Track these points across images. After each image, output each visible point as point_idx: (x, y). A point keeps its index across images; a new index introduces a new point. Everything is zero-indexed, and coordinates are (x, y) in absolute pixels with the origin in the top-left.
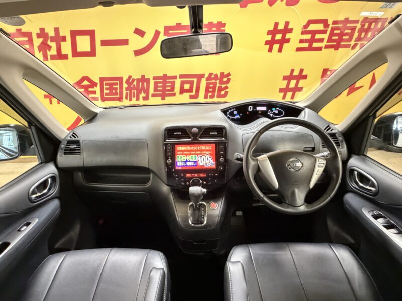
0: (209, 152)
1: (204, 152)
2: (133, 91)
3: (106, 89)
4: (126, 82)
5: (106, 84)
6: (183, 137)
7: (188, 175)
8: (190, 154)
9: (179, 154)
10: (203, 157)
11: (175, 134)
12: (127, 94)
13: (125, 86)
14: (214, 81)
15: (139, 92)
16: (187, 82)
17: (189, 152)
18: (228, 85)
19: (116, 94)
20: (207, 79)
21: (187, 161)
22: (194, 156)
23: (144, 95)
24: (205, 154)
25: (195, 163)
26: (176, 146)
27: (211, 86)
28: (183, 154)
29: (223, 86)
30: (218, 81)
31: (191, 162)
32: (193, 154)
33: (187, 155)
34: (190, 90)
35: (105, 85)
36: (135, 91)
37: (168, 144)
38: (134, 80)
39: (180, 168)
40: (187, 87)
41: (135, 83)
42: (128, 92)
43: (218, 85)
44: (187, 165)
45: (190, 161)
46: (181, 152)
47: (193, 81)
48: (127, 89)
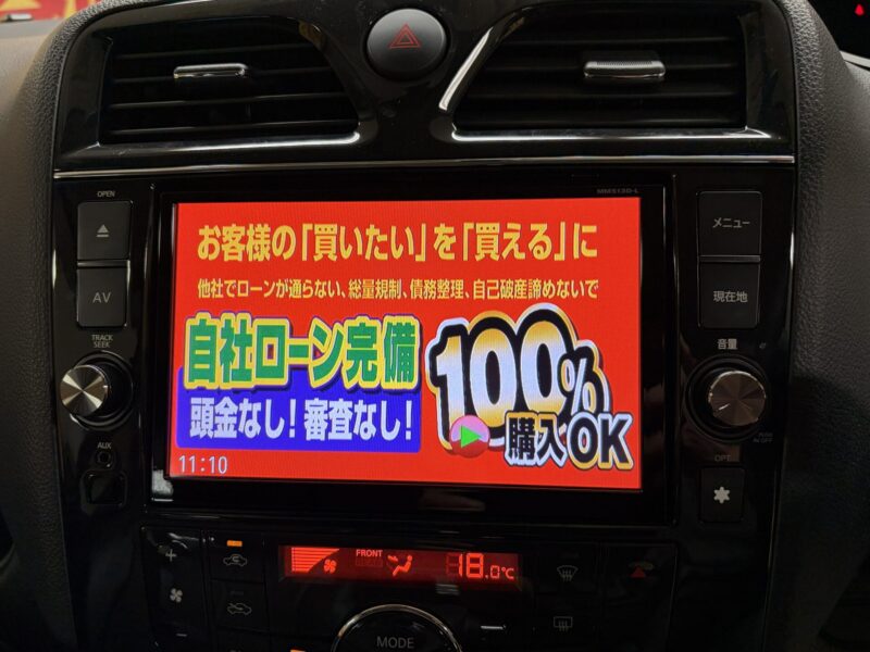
0: (564, 289)
8: (336, 311)
9: (216, 307)
10: (492, 343)
11: (185, 71)
17: (322, 290)
24: (514, 307)
25: (396, 413)
28: (258, 306)
31: (341, 407)
32: (378, 309)
33: (300, 316)
39: (220, 466)
45: (333, 390)
46: (242, 288)
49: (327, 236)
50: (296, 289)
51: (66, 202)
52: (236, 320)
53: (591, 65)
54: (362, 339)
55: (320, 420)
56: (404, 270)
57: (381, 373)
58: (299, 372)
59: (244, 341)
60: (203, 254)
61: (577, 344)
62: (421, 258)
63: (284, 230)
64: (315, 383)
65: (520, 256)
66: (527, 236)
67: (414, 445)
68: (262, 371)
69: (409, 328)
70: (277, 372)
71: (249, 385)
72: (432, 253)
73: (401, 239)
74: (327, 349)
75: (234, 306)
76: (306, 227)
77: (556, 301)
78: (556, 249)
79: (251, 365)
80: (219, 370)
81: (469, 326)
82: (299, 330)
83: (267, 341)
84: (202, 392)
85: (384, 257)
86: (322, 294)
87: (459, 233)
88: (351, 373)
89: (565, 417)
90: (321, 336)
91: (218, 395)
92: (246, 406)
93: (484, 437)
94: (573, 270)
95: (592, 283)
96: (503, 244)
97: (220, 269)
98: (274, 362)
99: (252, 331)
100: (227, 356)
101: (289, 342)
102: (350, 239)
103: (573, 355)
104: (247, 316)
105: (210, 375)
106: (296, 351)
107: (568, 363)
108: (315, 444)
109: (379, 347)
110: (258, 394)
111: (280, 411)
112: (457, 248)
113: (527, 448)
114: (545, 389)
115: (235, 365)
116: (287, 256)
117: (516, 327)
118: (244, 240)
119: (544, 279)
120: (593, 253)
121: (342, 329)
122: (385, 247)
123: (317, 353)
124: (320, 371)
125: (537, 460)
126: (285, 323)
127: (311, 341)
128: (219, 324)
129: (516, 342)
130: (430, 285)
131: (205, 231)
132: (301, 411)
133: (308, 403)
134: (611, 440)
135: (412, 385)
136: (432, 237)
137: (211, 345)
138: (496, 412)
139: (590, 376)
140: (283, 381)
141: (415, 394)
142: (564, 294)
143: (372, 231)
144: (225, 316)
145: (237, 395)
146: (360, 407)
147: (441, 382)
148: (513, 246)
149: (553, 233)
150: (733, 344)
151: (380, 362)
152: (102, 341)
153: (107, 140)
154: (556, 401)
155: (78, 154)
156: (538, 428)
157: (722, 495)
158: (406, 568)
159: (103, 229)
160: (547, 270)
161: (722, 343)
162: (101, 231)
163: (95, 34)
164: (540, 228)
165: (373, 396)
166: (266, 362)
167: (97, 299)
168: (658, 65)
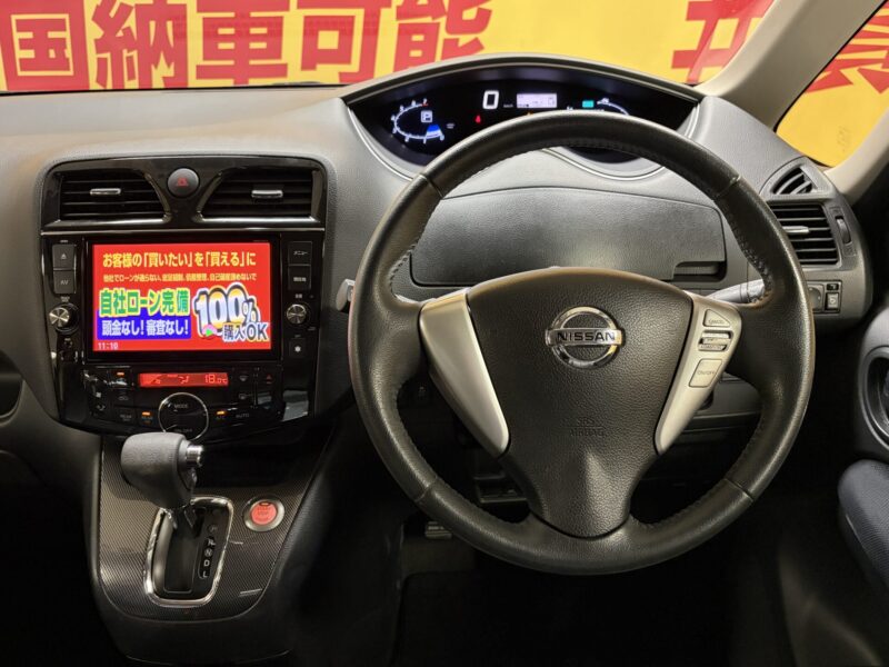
0: (244, 277)
1: (224, 277)
2: (125, 53)
3: (24, 44)
4: (95, 19)
5: (22, 26)
6: (130, 208)
7: (149, 379)
8: (158, 286)
9: (111, 285)
10: (217, 298)
12: (102, 63)
13: (93, 32)
14: (428, 20)
15: (148, 61)
16: (329, 24)
17: (153, 278)
18: (483, 37)
19: (61, 63)
20: (401, 13)
21: (144, 314)
22: (175, 292)
23: (170, 72)
24: (225, 284)
25: (182, 324)
26: (97, 247)
27: (418, 38)
28: (128, 285)
29: (464, 39)
30: (443, 21)
31: (161, 322)
32: (174, 285)
33: (144, 288)
34: (341, 55)
35: (20, 29)
36: (135, 54)
37: (57, 239)
38: (125, 10)
39: (115, 346)
40: (329, 40)
41: (131, 22)
42: (107, 55)
43: (443, 35)
44: (146, 336)
45: (158, 317)
46: (121, 278)
47: (350, 20)
48: (101, 45)
49: (154, 258)
50: (142, 278)
51: (47, 246)
52: (119, 291)
53: (255, 192)
54: (168, 297)
55: (153, 328)
56: (184, 270)
57: (176, 310)
58: (144, 311)
59: (123, 298)
60: (105, 264)
61: (249, 297)
62: (190, 265)
63: (137, 255)
64: (151, 314)
65: (228, 264)
66: (230, 257)
67: (189, 336)
68: (130, 310)
69: (186, 292)
70: (136, 310)
71: (125, 315)
72: (194, 264)
73: (183, 258)
74: (155, 301)
75: (118, 285)
76: (146, 254)
77: (241, 281)
78: (241, 262)
79: (126, 308)
80: (113, 310)
81: (208, 291)
82: (144, 294)
83: (131, 298)
84: (107, 318)
85: (175, 265)
86: (152, 280)
87: (204, 256)
88: (164, 310)
89: (244, 324)
90: (152, 295)
91: (113, 319)
92: (124, 323)
93: (215, 332)
94: (247, 270)
95: (254, 275)
96: (221, 260)
97: (112, 271)
98: (135, 306)
99: (126, 294)
100: (116, 304)
101: (140, 298)
102: (163, 259)
103: (248, 301)
104: (123, 289)
105: (109, 312)
106: (143, 302)
107: (246, 304)
108: (152, 337)
109: (174, 300)
110: (128, 319)
111: (137, 325)
112: (204, 262)
113: (231, 336)
114: (237, 313)
115: (119, 307)
116: (139, 265)
117: (226, 291)
118: (122, 259)
119: (236, 272)
120: (254, 264)
121: (161, 293)
122: (176, 261)
123: (151, 303)
124: (152, 309)
125: (235, 340)
126: (138, 291)
127: (148, 298)
128: (113, 292)
129: (226, 296)
130: (194, 275)
131: (106, 256)
132: (145, 324)
133: (148, 322)
134: (261, 332)
135: (187, 314)
136: (194, 257)
137: (109, 300)
138: (220, 322)
139: (254, 309)
140: (138, 313)
141: (188, 317)
142: (244, 279)
143: (171, 255)
144: (115, 289)
145: (121, 319)
146: (168, 322)
147: (198, 312)
148: (225, 261)
149: (239, 256)
150: (301, 296)
151: (175, 306)
152: (65, 299)
153: (63, 219)
154: (241, 318)
155: (51, 225)
156: (235, 328)
157: (298, 349)
158: (187, 381)
159: (64, 256)
160: (237, 270)
161: (297, 296)
162: (63, 255)
163: (55, 174)
164: (235, 254)
165: (172, 318)
166: (131, 306)
167: (64, 283)
168: (280, 192)
